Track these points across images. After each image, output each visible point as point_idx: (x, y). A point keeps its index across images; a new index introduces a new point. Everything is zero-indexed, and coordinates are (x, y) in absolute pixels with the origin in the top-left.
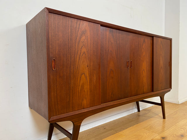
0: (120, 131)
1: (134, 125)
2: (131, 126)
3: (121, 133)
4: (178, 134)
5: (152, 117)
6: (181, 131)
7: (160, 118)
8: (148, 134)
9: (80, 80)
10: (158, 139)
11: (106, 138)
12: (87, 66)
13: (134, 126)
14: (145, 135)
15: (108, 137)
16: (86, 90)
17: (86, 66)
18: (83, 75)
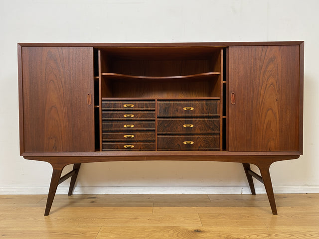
9: (266, 116)
12: (277, 100)
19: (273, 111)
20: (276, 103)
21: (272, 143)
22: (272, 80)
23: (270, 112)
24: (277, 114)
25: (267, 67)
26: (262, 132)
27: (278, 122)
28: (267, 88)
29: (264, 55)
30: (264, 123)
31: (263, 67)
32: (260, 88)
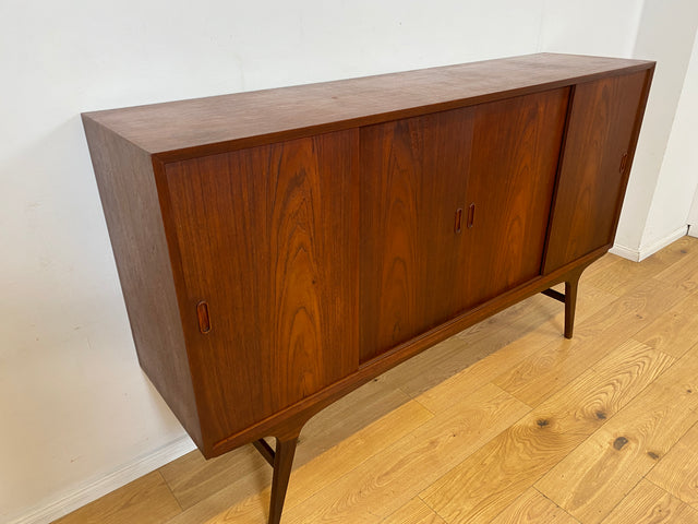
0: (421, 393)
1: (467, 366)
2: (456, 372)
3: (421, 399)
4: (589, 409)
5: (530, 329)
6: (603, 396)
7: (553, 333)
8: (502, 405)
9: (291, 328)
10: (527, 428)
11: (376, 419)
12: (314, 282)
13: (467, 370)
14: (493, 408)
15: (381, 416)
16: (310, 352)
17: (311, 283)
18: (302, 312)
19: (306, 311)
20: (312, 290)
21: (308, 379)
23: (300, 314)
24: (317, 313)
26: (284, 368)
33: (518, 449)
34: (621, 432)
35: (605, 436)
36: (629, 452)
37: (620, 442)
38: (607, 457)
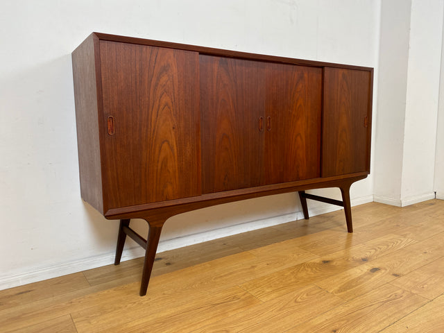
0: (251, 249)
3: (251, 251)
4: (358, 258)
6: (368, 253)
7: (342, 231)
8: (302, 255)
10: (315, 264)
12: (173, 128)
14: (295, 255)
18: (166, 143)
19: (169, 144)
20: (173, 133)
21: (169, 188)
22: (166, 99)
23: (165, 145)
24: (175, 148)
25: (158, 79)
26: (155, 175)
27: (176, 158)
28: (160, 111)
29: (154, 60)
30: (158, 161)
31: (153, 79)
32: (150, 110)
33: (307, 271)
34: (377, 266)
35: (366, 267)
36: (380, 274)
37: (375, 270)
38: (365, 274)
